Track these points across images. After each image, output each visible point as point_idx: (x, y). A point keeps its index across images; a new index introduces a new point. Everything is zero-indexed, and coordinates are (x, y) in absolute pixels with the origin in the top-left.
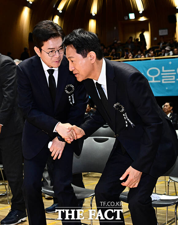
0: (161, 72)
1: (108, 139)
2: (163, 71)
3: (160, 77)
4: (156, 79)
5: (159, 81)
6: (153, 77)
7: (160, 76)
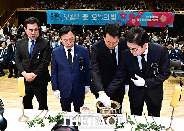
7: (97, 17)
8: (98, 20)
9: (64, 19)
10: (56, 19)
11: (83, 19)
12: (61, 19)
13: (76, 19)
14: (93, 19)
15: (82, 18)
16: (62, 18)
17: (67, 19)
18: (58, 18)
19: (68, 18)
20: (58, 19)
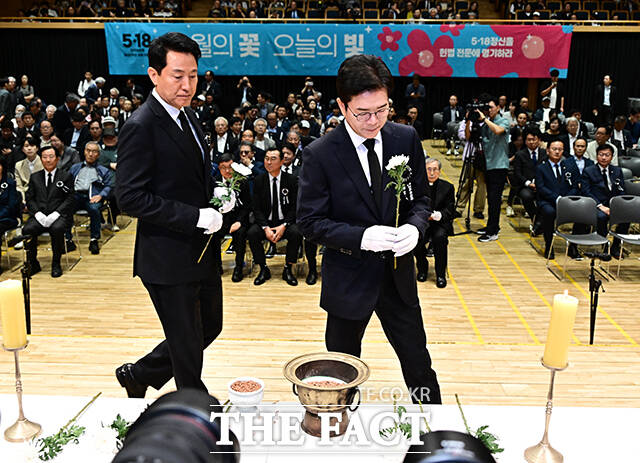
0: (295, 42)
2: (298, 40)
3: (293, 49)
4: (288, 51)
5: (293, 55)
6: (284, 48)
7: (294, 47)
8: (298, 56)
10: (142, 55)
11: (242, 55)
14: (277, 52)
15: (237, 51)
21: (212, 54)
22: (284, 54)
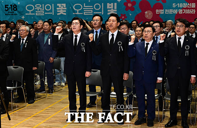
1: (97, 71)
2: (85, 6)
6: (78, 10)
8: (84, 14)
9: (26, 14)
10: (13, 15)
11: (58, 14)
12: (21, 14)
13: (45, 13)
14: (74, 12)
15: (56, 12)
16: (22, 12)
17: (30, 14)
18: (16, 12)
19: (32, 12)
20: (15, 14)
21: (44, 14)
22: (78, 13)
